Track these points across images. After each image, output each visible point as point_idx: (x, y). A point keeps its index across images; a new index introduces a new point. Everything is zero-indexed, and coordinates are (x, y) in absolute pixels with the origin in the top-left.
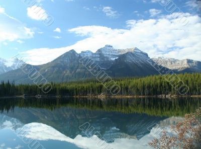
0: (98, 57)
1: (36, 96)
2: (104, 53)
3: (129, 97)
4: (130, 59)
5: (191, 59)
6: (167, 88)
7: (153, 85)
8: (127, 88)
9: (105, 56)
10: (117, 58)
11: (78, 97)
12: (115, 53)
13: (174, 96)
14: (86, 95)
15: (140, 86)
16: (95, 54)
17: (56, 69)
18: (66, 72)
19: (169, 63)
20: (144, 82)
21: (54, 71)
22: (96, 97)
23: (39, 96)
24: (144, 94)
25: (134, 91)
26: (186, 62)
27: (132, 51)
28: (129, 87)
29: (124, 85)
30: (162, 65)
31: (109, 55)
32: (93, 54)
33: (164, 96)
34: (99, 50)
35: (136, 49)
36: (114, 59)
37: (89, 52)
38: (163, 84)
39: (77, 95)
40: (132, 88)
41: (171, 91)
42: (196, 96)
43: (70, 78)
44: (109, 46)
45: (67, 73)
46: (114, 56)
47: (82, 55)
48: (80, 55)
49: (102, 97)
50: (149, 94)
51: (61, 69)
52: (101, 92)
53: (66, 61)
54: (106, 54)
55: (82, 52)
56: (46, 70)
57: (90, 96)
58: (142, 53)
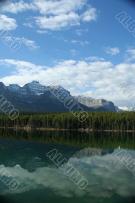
0: (24, 91)
2: (30, 87)
3: (52, 129)
4: (54, 96)
5: (105, 99)
6: (86, 123)
7: (74, 120)
8: (51, 122)
9: (32, 90)
10: (42, 93)
11: (4, 127)
12: (41, 88)
13: (91, 130)
14: (13, 126)
15: (62, 119)
16: (22, 88)
19: (87, 102)
20: (66, 117)
22: (22, 128)
24: (66, 128)
25: (57, 124)
26: (100, 101)
28: (53, 120)
29: (49, 118)
30: (82, 103)
31: (35, 90)
32: (20, 87)
33: (82, 129)
34: (26, 85)
36: (39, 94)
39: (3, 126)
40: (56, 121)
41: (89, 125)
42: (109, 131)
44: (36, 82)
47: (9, 88)
48: (7, 87)
49: (28, 128)
50: (70, 128)
52: (27, 124)
54: (32, 89)
55: (10, 85)
57: (16, 128)
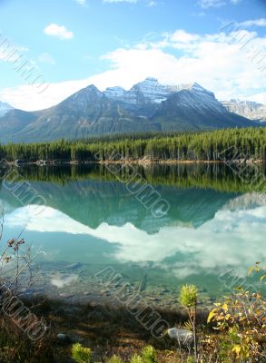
0: (132, 98)
1: (38, 163)
2: (143, 90)
3: (187, 162)
4: (186, 103)
6: (248, 148)
7: (226, 144)
8: (185, 149)
9: (145, 96)
10: (165, 99)
11: (106, 162)
12: (162, 90)
13: (258, 162)
15: (205, 145)
16: (129, 92)
17: (65, 117)
18: (82, 122)
19: (247, 110)
20: (212, 139)
21: (62, 121)
22: (135, 162)
23: (41, 163)
24: (212, 159)
25: (196, 153)
27: (190, 88)
28: (189, 146)
29: (181, 143)
31: (152, 94)
32: (125, 92)
34: (136, 87)
35: (196, 85)
36: (159, 101)
37: (119, 88)
38: (243, 143)
39: (104, 160)
40: (193, 148)
41: (254, 153)
43: (88, 133)
44: (153, 80)
45: (84, 123)
46: (160, 96)
47: (107, 95)
48: (103, 93)
49: (145, 162)
51: (73, 116)
52: (143, 154)
53: (82, 104)
54: (146, 92)
55: (107, 89)
56: (49, 120)
57: (126, 162)
58: (205, 91)
